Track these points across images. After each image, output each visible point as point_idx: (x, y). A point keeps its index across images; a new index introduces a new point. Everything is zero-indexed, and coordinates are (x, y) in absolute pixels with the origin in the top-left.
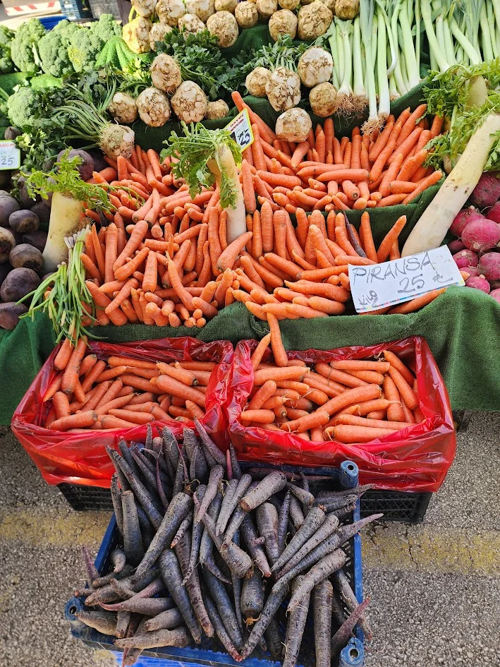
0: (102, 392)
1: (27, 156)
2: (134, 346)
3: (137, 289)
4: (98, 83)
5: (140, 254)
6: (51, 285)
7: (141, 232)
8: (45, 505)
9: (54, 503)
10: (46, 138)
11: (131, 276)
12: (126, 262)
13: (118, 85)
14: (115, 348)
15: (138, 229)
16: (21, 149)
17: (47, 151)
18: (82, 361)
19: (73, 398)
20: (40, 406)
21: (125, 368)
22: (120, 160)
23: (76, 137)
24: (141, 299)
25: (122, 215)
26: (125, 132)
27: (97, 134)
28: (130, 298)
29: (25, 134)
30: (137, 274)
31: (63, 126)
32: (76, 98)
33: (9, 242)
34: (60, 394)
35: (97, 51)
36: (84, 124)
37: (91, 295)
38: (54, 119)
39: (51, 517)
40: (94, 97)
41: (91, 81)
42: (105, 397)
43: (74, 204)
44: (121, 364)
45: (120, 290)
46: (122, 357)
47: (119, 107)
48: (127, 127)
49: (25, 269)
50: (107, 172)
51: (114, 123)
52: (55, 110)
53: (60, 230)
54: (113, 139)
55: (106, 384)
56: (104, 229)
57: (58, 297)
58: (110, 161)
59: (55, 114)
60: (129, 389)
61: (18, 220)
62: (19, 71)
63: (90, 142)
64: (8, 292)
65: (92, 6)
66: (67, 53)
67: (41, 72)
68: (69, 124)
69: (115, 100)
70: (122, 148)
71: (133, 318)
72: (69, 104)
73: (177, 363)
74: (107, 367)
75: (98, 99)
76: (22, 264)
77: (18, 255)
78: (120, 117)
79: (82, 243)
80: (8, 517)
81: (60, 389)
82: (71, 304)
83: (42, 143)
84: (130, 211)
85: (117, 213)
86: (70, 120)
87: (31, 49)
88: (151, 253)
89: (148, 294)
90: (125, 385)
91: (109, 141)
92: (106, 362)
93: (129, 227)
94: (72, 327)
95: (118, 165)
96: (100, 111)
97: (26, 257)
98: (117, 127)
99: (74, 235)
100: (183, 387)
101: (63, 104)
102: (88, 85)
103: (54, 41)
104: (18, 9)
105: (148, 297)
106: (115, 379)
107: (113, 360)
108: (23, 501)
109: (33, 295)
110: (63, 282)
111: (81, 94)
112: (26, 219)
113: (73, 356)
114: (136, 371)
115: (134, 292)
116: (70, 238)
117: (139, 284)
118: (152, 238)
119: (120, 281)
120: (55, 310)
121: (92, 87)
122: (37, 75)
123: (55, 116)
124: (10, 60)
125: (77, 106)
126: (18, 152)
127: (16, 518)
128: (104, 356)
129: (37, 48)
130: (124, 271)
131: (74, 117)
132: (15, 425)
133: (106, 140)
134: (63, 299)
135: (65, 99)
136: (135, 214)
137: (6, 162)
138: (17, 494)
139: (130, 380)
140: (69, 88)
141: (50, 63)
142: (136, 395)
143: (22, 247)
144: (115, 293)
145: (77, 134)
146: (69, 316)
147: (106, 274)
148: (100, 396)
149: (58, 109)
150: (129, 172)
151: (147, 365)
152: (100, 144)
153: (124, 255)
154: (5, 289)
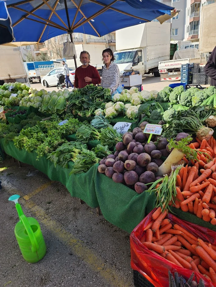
0: (167, 238)
1: (165, 131)
2: (188, 224)
3: (199, 199)
4: (204, 111)
5: (205, 184)
6: (160, 183)
7: (207, 174)
8: (123, 273)
9: (127, 275)
10: (175, 127)
11: (197, 192)
12: (196, 185)
13: (213, 112)
14: (179, 221)
15: (206, 172)
16: (163, 129)
17: (174, 131)
18: (163, 220)
19: (154, 234)
20: (142, 232)
21: (181, 232)
22: (204, 141)
23: (188, 129)
24: (199, 204)
25: (199, 164)
26: (210, 131)
27: (197, 129)
28: (194, 201)
29: (167, 124)
30: (201, 192)
31: (184, 124)
32: (192, 115)
33: (149, 160)
34: (150, 230)
35: (204, 99)
36: (193, 125)
37: (177, 193)
38: (181, 121)
39: (124, 281)
40: (200, 115)
41: (201, 109)
42: (168, 241)
43: (181, 155)
44: (180, 230)
45: (190, 196)
46: (182, 227)
47: (210, 121)
48: (211, 129)
49: (152, 172)
50: (196, 144)
51: (206, 126)
52: (183, 118)
53: (171, 162)
54: (204, 132)
55: (170, 235)
56: (190, 167)
57: (162, 189)
58: (198, 140)
59: (182, 119)
60: (179, 243)
61: (155, 153)
62: (170, 102)
63: (192, 132)
64: (143, 179)
65: (193, 79)
66: (191, 98)
67: (178, 103)
68: (186, 124)
69: (209, 118)
70: (206, 137)
71: (191, 210)
72: (189, 117)
73: (210, 244)
74: (172, 228)
75: (202, 116)
76: (151, 170)
77: (151, 166)
78: (209, 124)
79: (179, 170)
80: (108, 269)
81: (151, 228)
82: (167, 194)
83: (172, 128)
84: (204, 163)
85: (197, 162)
86: (188, 123)
87: (177, 96)
88: (211, 185)
89: (204, 203)
90: (178, 240)
91: (202, 133)
92: (173, 226)
93: (202, 170)
94: (165, 203)
95: (202, 142)
96: (201, 121)
97: (153, 168)
98: (207, 128)
99: (176, 166)
100: (210, 259)
101: (186, 116)
102: (199, 111)
103: (188, 94)
104: (165, 79)
105: (204, 205)
106: (174, 235)
107: (176, 226)
108: (115, 265)
109: (152, 184)
110: (166, 183)
111: (195, 114)
112: (157, 154)
113: (160, 216)
114: (185, 236)
115: (197, 199)
116: (174, 167)
117: (201, 197)
118: (212, 178)
119: (191, 192)
120: (160, 194)
121: (201, 112)
122: (176, 104)
123: (182, 120)
124: (168, 98)
125: (192, 118)
126: (162, 129)
127: (111, 272)
128: (173, 222)
129: (180, 96)
130: (195, 188)
131: (190, 121)
132: (132, 236)
133: (200, 132)
134: (165, 190)
135: (188, 115)
136: (206, 165)
137: (157, 132)
138: (114, 261)
139: (181, 239)
140: (191, 111)
141: (183, 101)
142: (182, 248)
143: (153, 164)
144: (188, 197)
145: (189, 128)
146: (165, 198)
147: (186, 186)
148: (166, 240)
149: (184, 118)
150: (206, 146)
151: (192, 236)
152: (197, 133)
153: (196, 181)
154: (142, 177)
